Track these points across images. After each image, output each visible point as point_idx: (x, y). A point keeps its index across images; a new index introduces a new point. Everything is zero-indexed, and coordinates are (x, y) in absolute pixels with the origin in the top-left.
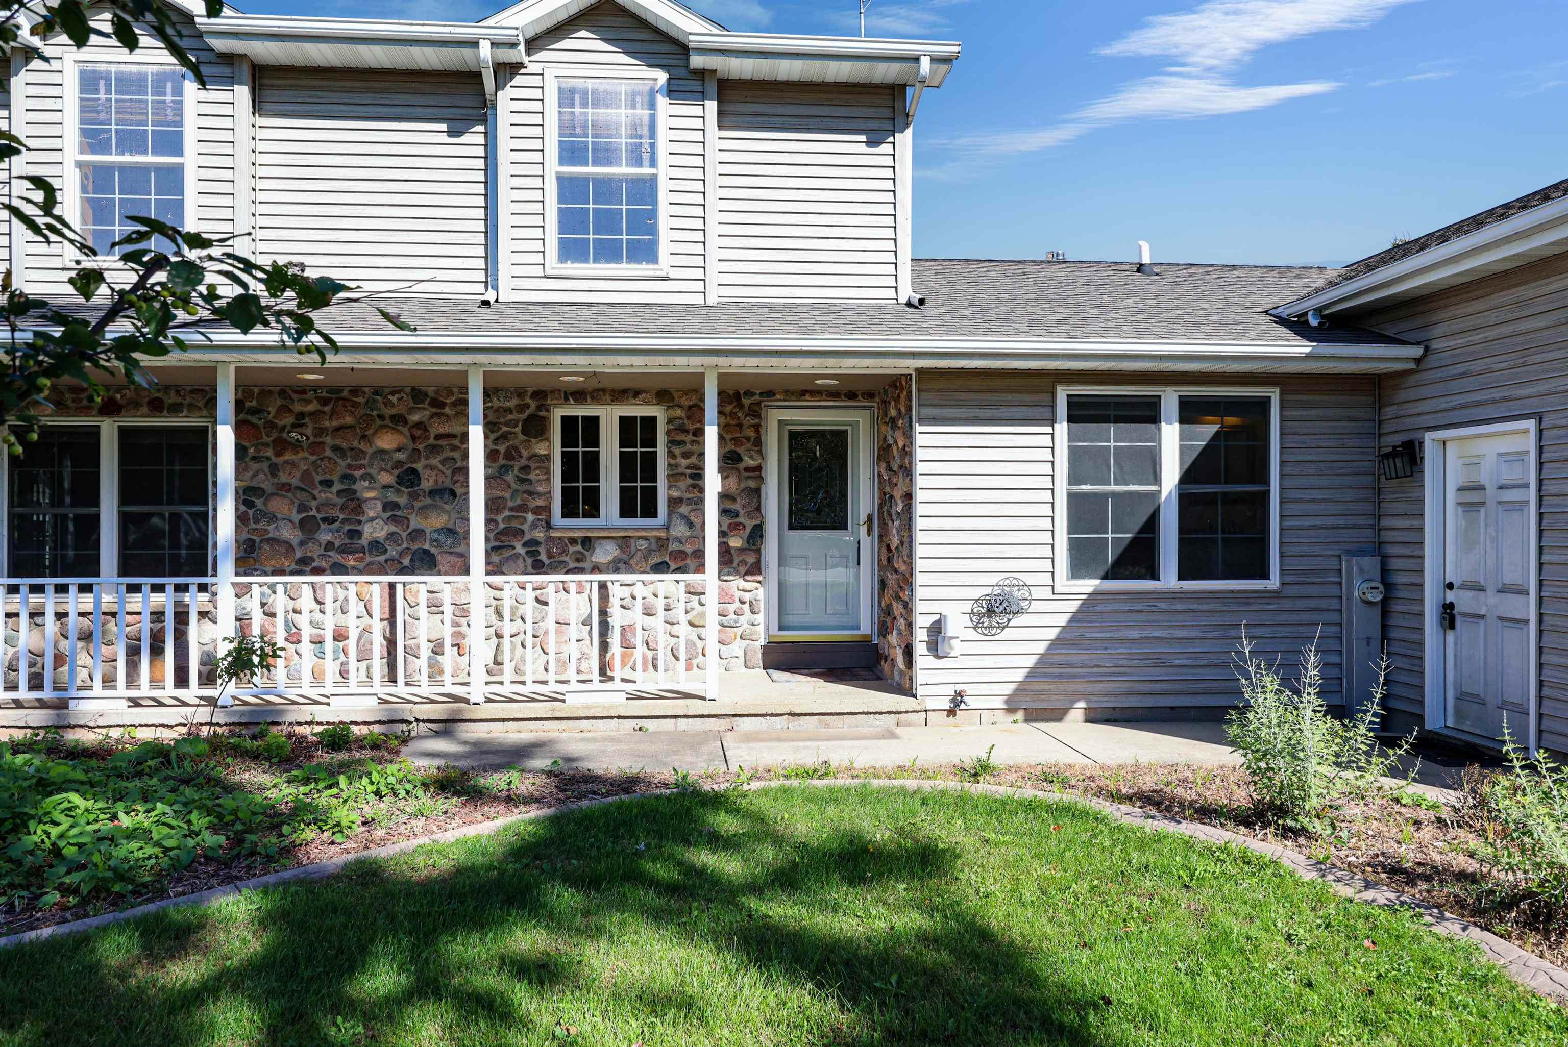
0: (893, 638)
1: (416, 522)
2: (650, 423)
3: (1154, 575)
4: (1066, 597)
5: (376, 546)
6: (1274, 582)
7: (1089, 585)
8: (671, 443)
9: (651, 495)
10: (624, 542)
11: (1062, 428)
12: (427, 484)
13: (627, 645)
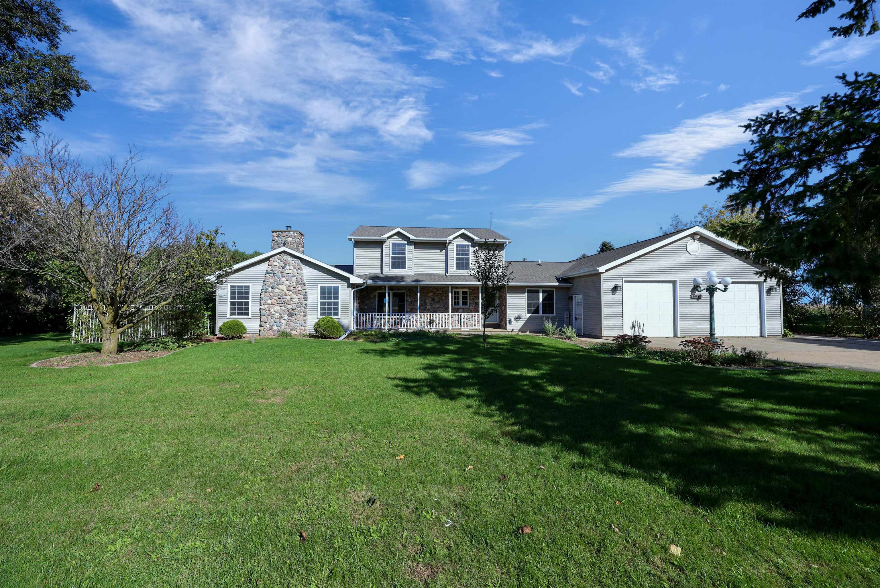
0: (503, 323)
1: (434, 306)
2: (467, 292)
3: (539, 314)
4: (527, 316)
5: (429, 309)
6: (555, 315)
7: (530, 315)
8: (470, 295)
9: (467, 302)
10: (463, 309)
11: (526, 294)
12: (436, 300)
13: (464, 324)
